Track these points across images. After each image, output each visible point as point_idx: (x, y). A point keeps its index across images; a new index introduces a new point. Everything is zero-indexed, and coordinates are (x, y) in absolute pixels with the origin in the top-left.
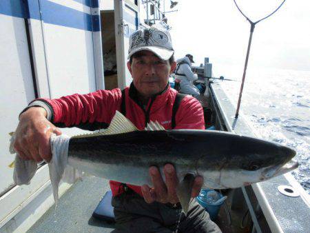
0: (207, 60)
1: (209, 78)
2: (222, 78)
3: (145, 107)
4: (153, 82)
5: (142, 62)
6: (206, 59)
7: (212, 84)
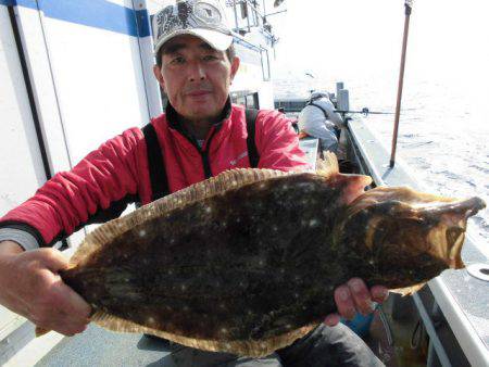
0: (340, 85)
1: (344, 112)
2: (365, 111)
3: (200, 143)
4: (203, 93)
5: (180, 60)
6: (338, 84)
7: (349, 122)
